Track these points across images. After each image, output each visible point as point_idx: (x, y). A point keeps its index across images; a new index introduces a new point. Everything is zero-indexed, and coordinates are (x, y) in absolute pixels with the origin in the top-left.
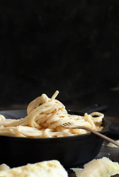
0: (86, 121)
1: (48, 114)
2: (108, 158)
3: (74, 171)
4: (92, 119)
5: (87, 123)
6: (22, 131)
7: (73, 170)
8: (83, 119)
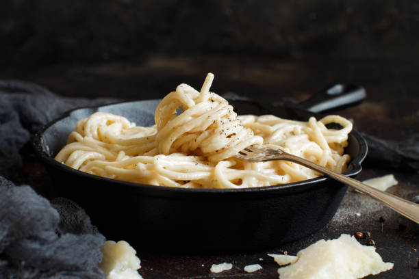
0: (311, 139)
1: (200, 133)
2: (353, 236)
3: (276, 260)
4: (325, 135)
5: (314, 144)
6: (164, 168)
7: (273, 258)
8: (306, 133)
